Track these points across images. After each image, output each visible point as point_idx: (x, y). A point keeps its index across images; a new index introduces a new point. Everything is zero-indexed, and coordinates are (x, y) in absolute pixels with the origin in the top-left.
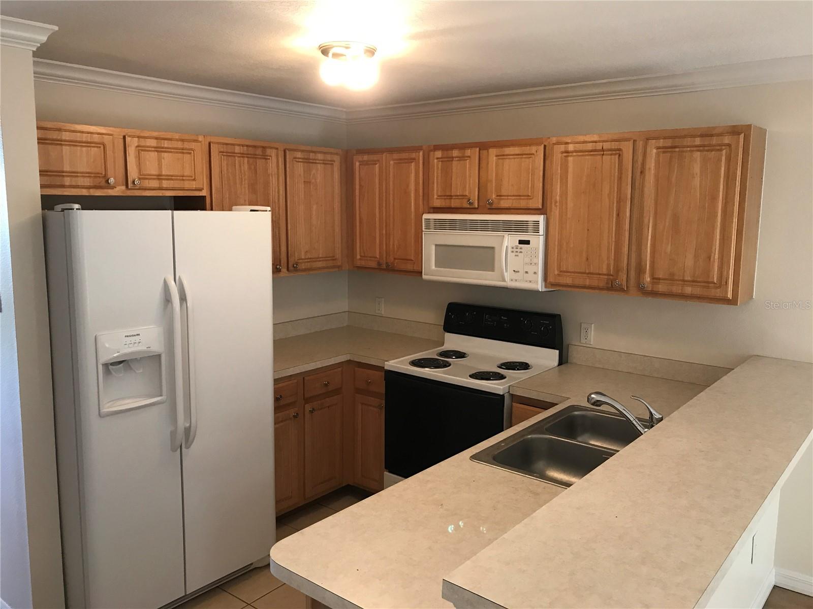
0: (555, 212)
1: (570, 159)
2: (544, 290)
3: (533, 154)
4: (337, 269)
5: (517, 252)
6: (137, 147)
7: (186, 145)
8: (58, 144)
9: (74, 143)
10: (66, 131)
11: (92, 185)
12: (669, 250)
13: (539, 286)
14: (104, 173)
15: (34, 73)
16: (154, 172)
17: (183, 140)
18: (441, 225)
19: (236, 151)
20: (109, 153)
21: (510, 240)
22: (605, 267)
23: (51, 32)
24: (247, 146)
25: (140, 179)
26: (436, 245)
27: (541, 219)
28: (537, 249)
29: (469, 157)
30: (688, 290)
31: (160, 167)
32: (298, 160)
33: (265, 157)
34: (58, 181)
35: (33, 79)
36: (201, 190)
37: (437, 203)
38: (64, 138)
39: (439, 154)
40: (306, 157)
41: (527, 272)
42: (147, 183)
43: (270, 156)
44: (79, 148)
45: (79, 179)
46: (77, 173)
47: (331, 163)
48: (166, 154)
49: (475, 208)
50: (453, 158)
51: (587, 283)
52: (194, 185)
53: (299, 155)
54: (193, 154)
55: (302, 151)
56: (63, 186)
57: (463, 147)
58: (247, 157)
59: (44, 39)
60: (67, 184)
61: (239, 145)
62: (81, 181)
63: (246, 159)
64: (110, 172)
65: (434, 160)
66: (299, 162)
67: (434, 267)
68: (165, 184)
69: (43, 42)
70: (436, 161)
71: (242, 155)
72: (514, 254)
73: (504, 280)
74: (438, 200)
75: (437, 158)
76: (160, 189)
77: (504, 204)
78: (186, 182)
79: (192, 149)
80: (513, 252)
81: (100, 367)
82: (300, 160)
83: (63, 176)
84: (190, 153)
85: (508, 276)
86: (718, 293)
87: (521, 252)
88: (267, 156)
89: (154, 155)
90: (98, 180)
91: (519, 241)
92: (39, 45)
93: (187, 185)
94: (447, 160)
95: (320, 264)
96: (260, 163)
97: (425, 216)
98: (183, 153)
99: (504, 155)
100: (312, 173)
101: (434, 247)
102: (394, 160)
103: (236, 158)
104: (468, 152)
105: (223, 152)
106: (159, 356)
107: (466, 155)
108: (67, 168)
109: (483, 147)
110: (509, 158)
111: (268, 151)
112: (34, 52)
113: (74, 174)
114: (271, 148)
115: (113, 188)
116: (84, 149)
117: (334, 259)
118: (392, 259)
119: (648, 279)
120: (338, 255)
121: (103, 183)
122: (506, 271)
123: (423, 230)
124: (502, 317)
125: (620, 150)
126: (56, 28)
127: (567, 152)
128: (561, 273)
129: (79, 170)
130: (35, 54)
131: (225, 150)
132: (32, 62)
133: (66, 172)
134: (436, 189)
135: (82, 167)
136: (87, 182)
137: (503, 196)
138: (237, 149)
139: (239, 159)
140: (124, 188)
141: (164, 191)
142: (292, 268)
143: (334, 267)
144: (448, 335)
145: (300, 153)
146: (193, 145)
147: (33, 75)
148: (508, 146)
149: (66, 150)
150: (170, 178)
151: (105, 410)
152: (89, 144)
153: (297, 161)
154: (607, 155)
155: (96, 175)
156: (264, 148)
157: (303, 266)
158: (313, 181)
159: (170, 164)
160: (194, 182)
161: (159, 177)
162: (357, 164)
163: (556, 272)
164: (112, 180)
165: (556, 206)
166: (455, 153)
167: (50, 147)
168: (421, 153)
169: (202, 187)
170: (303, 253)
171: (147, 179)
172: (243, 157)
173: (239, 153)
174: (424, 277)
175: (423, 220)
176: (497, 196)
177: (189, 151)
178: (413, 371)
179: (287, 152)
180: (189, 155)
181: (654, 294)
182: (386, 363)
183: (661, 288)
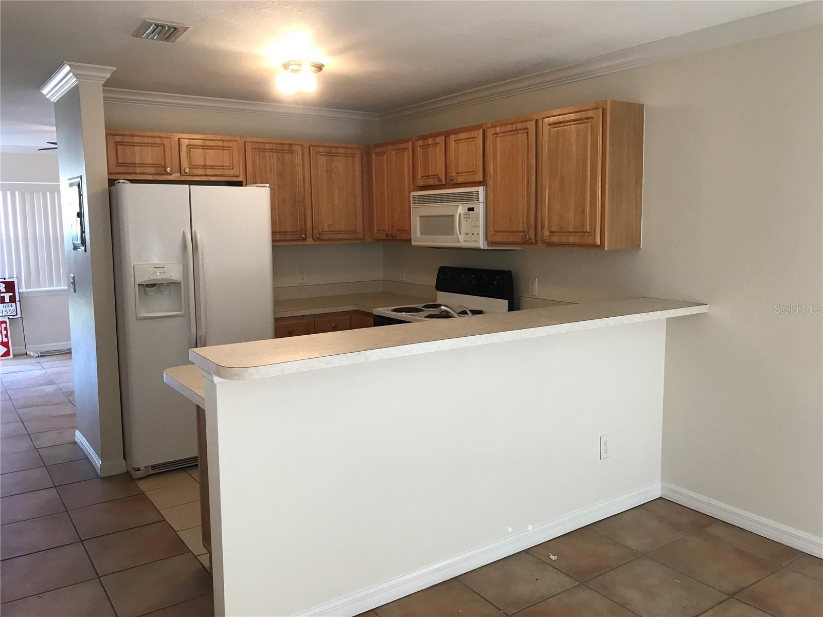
0: (490, 182)
1: (498, 139)
2: (486, 247)
3: (476, 138)
4: (360, 241)
5: (467, 218)
6: (187, 146)
7: (226, 144)
8: (132, 145)
9: (142, 145)
10: (137, 136)
11: (154, 172)
12: (558, 208)
13: (482, 244)
14: (163, 164)
15: (104, 98)
16: (201, 163)
17: (223, 141)
18: (423, 200)
19: (267, 148)
20: (167, 150)
21: (461, 209)
22: (521, 225)
23: (112, 71)
24: (276, 144)
25: (189, 168)
26: (421, 217)
27: (481, 190)
28: (478, 214)
29: (438, 143)
30: (572, 239)
31: (205, 161)
32: (321, 154)
33: (291, 152)
34: (131, 170)
35: (103, 102)
36: (238, 176)
37: (421, 183)
38: (136, 141)
39: (420, 143)
40: (328, 151)
41: (473, 234)
42: (195, 171)
43: (296, 151)
44: (146, 148)
45: (146, 168)
46: (145, 164)
47: (353, 156)
48: (210, 150)
49: (444, 185)
50: (429, 145)
51: (511, 240)
52: (231, 173)
53: (322, 149)
54: (231, 150)
55: (324, 147)
56: (135, 173)
57: (434, 136)
58: (276, 152)
59: (109, 76)
60: (138, 172)
61: (269, 143)
62: (148, 170)
63: (275, 153)
64: (168, 163)
65: (417, 148)
66: (322, 155)
67: (419, 235)
68: (209, 172)
69: (108, 78)
70: (419, 148)
71: (272, 150)
72: (466, 219)
73: (459, 242)
74: (421, 180)
75: (420, 147)
76: (206, 175)
77: (461, 179)
78: (226, 171)
79: (230, 147)
80: (464, 218)
81: (137, 286)
82: (323, 154)
83: (135, 167)
84: (229, 150)
85: (461, 237)
86: (589, 240)
87: (469, 218)
88: (293, 151)
89: (200, 151)
90: (160, 169)
91: (468, 208)
92: (106, 80)
93: (226, 172)
94: (425, 147)
95: (341, 236)
96: (287, 157)
97: (413, 194)
98: (223, 150)
99: (459, 140)
100: (334, 164)
101: (418, 219)
102: (395, 150)
103: (267, 153)
104: (438, 139)
105: (256, 149)
106: (180, 283)
107: (437, 142)
108: (138, 161)
109: (447, 134)
110: (462, 142)
111: (294, 147)
112: (103, 84)
113: (142, 165)
114: (298, 145)
115: (170, 174)
116: (150, 148)
117: (355, 232)
118: (396, 231)
119: (547, 233)
120: (360, 229)
121: (163, 172)
122: (460, 234)
123: (412, 205)
124: (472, 275)
125: (527, 129)
126: (115, 68)
127: (495, 134)
128: (496, 233)
129: (146, 162)
130: (104, 85)
131: (257, 147)
132: (102, 90)
133: (137, 164)
134: (420, 172)
135: (148, 161)
136: (152, 170)
137: (460, 173)
138: (267, 146)
139: (269, 153)
140: (179, 174)
141: (209, 177)
142: (316, 238)
143: (356, 239)
144: (439, 293)
145: (322, 148)
146: (230, 144)
147: (102, 99)
148: (462, 132)
149: (137, 149)
150: (212, 167)
151: (140, 315)
152: (153, 145)
153: (319, 155)
154: (520, 133)
155: (158, 166)
156: (291, 145)
157: (326, 237)
158: (335, 170)
159: (212, 157)
160: (232, 171)
161: (205, 167)
162: (374, 156)
163: (492, 233)
164: (168, 169)
165: (490, 178)
166: (430, 141)
167: (127, 147)
168: (410, 143)
169: (238, 174)
170: (326, 227)
171: (195, 168)
172: (272, 152)
173: (268, 149)
174: (413, 243)
175: (411, 197)
176: (456, 173)
177: (229, 148)
178: (395, 315)
179: (311, 147)
180: (228, 151)
181: (551, 244)
182: (374, 309)
183: (555, 239)
